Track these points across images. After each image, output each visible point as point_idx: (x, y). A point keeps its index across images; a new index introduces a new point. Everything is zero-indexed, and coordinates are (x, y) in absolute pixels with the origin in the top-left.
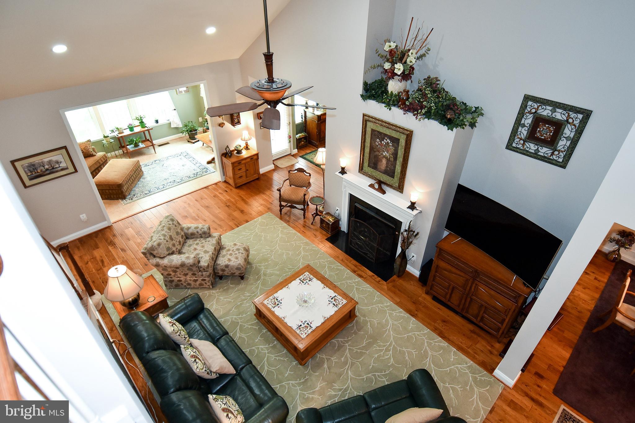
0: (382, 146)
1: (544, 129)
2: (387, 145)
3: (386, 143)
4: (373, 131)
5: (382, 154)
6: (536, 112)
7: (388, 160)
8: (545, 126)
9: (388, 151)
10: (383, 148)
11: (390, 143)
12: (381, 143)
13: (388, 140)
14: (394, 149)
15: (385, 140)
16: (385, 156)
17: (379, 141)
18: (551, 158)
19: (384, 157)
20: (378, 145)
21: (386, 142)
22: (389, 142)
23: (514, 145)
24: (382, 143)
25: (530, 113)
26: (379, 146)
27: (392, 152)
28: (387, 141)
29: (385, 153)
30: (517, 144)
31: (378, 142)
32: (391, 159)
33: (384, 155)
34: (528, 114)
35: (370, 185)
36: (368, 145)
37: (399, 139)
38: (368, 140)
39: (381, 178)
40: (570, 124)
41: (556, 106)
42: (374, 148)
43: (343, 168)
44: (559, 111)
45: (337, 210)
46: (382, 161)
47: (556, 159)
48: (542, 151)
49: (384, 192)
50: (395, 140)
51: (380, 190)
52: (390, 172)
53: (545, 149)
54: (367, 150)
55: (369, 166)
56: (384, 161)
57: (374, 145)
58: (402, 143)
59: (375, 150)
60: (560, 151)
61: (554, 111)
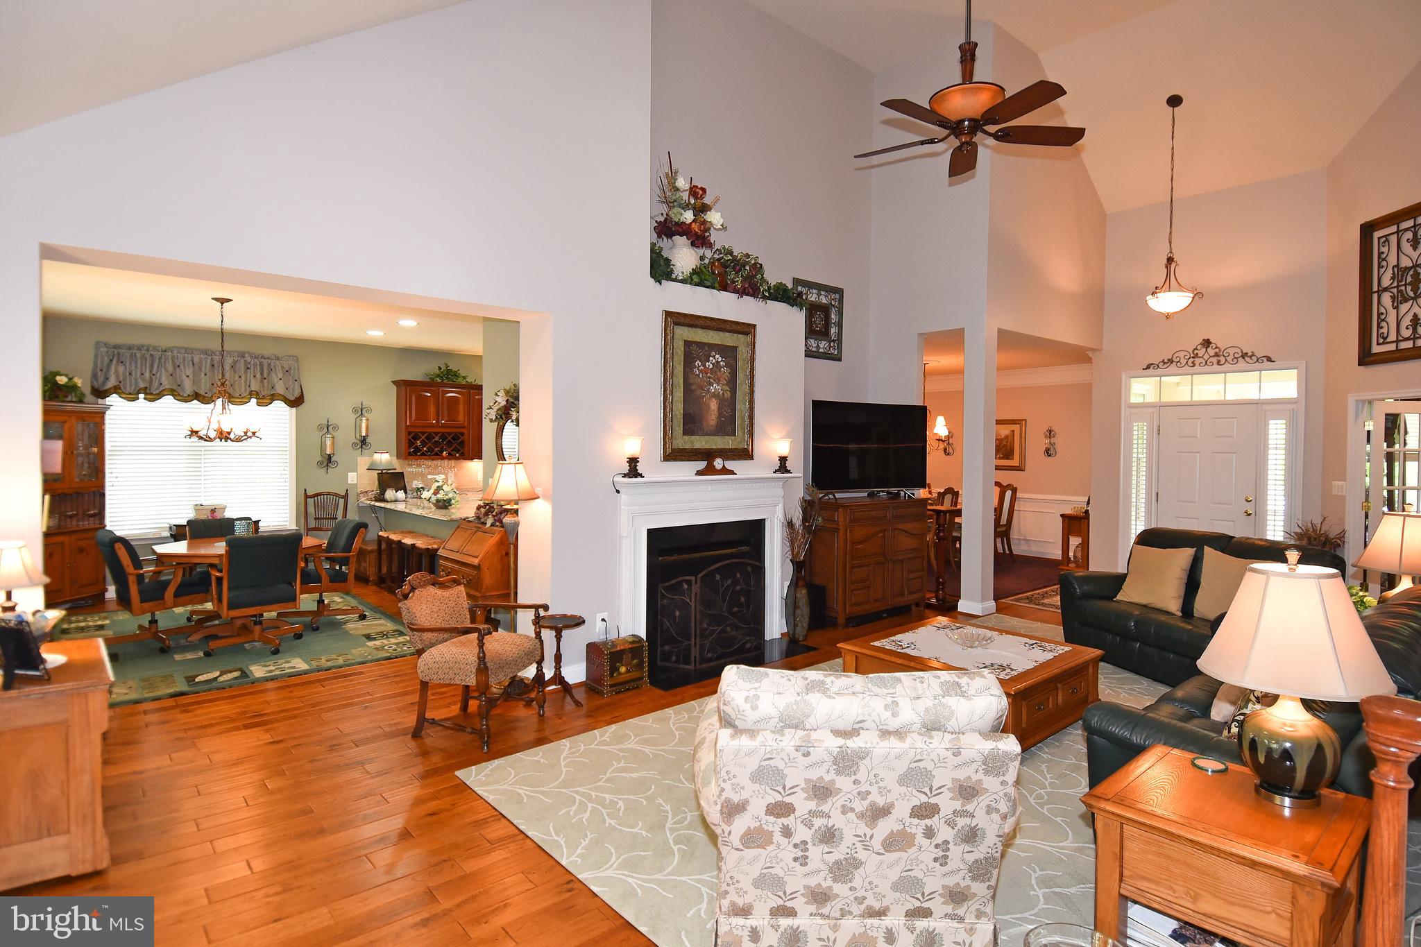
0: (707, 374)
1: (817, 318)
2: (717, 367)
3: (713, 364)
4: (688, 344)
5: (708, 391)
6: (807, 298)
7: (721, 400)
8: (817, 315)
9: (719, 380)
10: (710, 378)
11: (721, 361)
12: (704, 366)
13: (717, 356)
14: (729, 370)
15: (711, 358)
16: (714, 392)
17: (700, 364)
18: (829, 352)
19: (714, 395)
20: (699, 375)
21: (714, 361)
22: (720, 359)
24: (707, 366)
26: (701, 376)
27: (727, 378)
28: (715, 359)
29: (715, 385)
31: (699, 367)
32: (726, 395)
33: (713, 390)
35: (699, 473)
36: (679, 380)
37: (736, 348)
38: (679, 369)
39: (714, 447)
40: (833, 306)
41: (820, 287)
42: (692, 385)
43: (633, 461)
44: (823, 293)
45: (603, 620)
46: (709, 408)
47: (833, 352)
48: (821, 346)
49: (732, 473)
50: (729, 352)
51: (725, 471)
52: (727, 425)
53: (823, 343)
54: (679, 394)
55: (687, 432)
56: (714, 405)
57: (691, 376)
58: (743, 353)
59: (693, 387)
60: (834, 341)
61: (819, 295)
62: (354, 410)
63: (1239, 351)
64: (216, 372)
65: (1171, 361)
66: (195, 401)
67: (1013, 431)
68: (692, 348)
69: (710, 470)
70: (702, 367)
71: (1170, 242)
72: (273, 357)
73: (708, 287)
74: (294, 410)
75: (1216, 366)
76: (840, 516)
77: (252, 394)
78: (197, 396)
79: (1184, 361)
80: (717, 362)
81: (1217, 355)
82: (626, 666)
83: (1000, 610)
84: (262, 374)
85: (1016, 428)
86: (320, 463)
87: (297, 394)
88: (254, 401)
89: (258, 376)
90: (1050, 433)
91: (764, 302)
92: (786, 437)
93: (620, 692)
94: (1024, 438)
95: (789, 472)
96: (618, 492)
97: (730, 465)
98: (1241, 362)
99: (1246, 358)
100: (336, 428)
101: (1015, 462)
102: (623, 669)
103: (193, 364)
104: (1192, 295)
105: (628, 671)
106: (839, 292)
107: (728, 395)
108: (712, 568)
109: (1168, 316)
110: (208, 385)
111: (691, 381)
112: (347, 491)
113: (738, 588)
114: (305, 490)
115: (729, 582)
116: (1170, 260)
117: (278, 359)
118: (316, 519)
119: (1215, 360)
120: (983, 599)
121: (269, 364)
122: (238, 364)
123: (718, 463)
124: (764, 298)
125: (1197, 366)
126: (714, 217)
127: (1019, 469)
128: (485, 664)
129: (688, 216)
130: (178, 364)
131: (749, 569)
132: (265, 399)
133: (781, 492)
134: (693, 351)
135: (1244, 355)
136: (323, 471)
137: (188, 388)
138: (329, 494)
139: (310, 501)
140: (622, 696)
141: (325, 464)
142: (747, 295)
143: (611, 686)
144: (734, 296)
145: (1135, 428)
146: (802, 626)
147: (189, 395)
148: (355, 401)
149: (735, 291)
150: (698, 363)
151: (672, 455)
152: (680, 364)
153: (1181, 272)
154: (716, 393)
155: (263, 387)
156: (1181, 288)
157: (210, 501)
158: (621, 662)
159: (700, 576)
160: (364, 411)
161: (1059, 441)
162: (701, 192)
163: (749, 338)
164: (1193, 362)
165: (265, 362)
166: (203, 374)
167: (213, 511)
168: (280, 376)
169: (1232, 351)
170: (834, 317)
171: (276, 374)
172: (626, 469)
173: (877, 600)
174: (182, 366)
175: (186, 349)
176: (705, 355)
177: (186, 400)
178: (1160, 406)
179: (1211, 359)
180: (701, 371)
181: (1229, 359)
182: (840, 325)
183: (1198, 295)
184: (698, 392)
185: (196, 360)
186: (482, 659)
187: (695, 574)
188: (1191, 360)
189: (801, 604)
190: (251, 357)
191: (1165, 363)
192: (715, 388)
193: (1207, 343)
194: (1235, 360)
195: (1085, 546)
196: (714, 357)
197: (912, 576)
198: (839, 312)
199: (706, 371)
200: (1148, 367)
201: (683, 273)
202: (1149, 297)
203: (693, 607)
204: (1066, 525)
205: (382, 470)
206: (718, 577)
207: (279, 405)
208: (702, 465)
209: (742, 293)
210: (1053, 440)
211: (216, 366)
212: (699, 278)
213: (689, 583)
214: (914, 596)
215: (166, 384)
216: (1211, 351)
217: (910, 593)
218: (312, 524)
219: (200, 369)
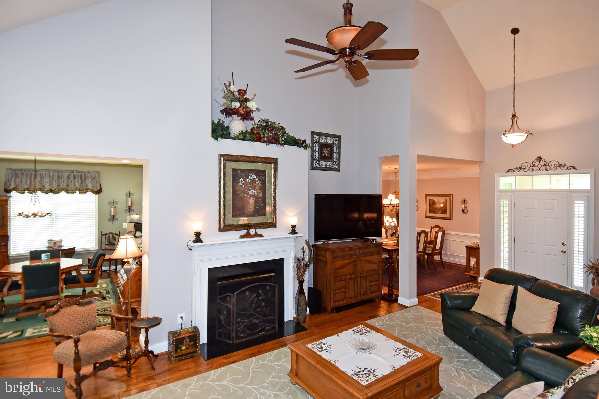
0: (247, 185)
1: (325, 150)
2: (253, 181)
3: (251, 180)
4: (234, 170)
5: (248, 194)
6: (319, 141)
7: (256, 198)
8: (325, 149)
9: (255, 188)
10: (249, 187)
11: (256, 178)
12: (245, 181)
13: (253, 176)
14: (261, 182)
15: (250, 177)
16: (252, 194)
17: (243, 180)
18: (333, 167)
19: (252, 196)
20: (242, 186)
21: (251, 178)
22: (255, 177)
23: (314, 166)
24: (247, 181)
25: (316, 142)
26: (243, 186)
27: (260, 187)
28: (252, 177)
29: (252, 191)
30: (316, 164)
31: (242, 182)
32: (259, 195)
33: (251, 193)
34: (316, 143)
35: (242, 237)
36: (230, 189)
37: (265, 171)
38: (230, 184)
39: (252, 222)
40: (335, 144)
41: (327, 135)
42: (238, 191)
43: (198, 234)
44: (328, 138)
45: (182, 317)
46: (249, 202)
47: (335, 167)
48: (328, 164)
49: (261, 236)
50: (261, 174)
51: (257, 235)
52: (260, 211)
53: (329, 163)
54: (229, 196)
55: (234, 216)
56: (252, 201)
57: (237, 186)
58: (270, 173)
59: (239, 193)
60: (335, 162)
61: (326, 139)
62: (126, 195)
63: (557, 163)
64: (60, 179)
65: (520, 168)
66: (51, 193)
67: (446, 200)
68: (237, 172)
69: (248, 235)
70: (244, 182)
71: (514, 106)
72: (87, 172)
73: (248, 140)
74: (97, 195)
75: (545, 171)
76: (328, 255)
77: (76, 189)
78: (51, 191)
79: (527, 168)
80: (254, 179)
81: (545, 165)
82: (185, 346)
83: (420, 303)
84: (82, 179)
85: (448, 198)
86: (109, 219)
87: (98, 188)
88: (77, 192)
89: (80, 181)
90: (465, 201)
91: (282, 146)
92: (295, 215)
93: (182, 360)
94: (451, 204)
95: (297, 233)
96: (191, 249)
97: (259, 231)
98: (559, 170)
99: (561, 167)
100: (117, 203)
101: (447, 215)
102: (184, 348)
103: (50, 176)
104: (526, 135)
105: (187, 348)
106: (339, 137)
107: (261, 195)
108: (244, 288)
109: (513, 146)
110: (56, 186)
111: (237, 189)
112: (120, 232)
113: (260, 298)
114: (102, 232)
115: (255, 295)
116: (514, 116)
117: (89, 172)
118: (106, 245)
119: (544, 168)
120: (410, 297)
121: (85, 176)
122: (70, 176)
123: (252, 231)
124: (282, 144)
125: (534, 171)
126: (252, 105)
127: (450, 219)
128: (79, 357)
129: (237, 105)
130: (43, 176)
131: (268, 288)
132: (83, 191)
133: (294, 244)
134: (236, 174)
135: (560, 166)
136: (111, 223)
137: (47, 187)
138: (112, 233)
139: (104, 237)
140: (181, 363)
141: (112, 219)
142: (272, 143)
143: (176, 357)
144: (264, 144)
145: (502, 203)
146: (302, 315)
147: (48, 191)
148: (126, 191)
149: (264, 142)
150: (241, 180)
151: (225, 228)
152: (230, 181)
153: (521, 122)
154: (253, 195)
155: (83, 186)
156: (520, 130)
157: (55, 238)
158: (182, 344)
159: (236, 293)
160: (131, 195)
161: (469, 205)
162: (243, 92)
163: (273, 165)
164: (532, 169)
165: (83, 175)
166: (54, 181)
167: (55, 243)
168: (90, 180)
169: (553, 163)
170: (335, 149)
171: (88, 180)
172: (194, 238)
173: (350, 298)
174: (44, 177)
175: (46, 170)
176: (246, 176)
177: (47, 193)
178: (516, 192)
179: (542, 167)
180: (243, 184)
181: (552, 167)
182: (339, 154)
183: (530, 134)
184: (242, 195)
185: (51, 175)
186: (77, 353)
187: (233, 293)
188: (531, 167)
189: (301, 304)
190: (77, 172)
191: (517, 169)
192: (252, 192)
193: (540, 159)
194: (555, 168)
195: (478, 263)
196: (252, 176)
197: (372, 284)
198: (338, 148)
199: (246, 184)
200: (509, 171)
201: (234, 134)
202: (502, 136)
203: (232, 310)
204: (469, 252)
205: (135, 223)
206: (247, 293)
207: (89, 194)
208: (244, 232)
209: (269, 142)
210: (466, 205)
211: (60, 177)
212: (243, 136)
213: (230, 296)
214: (374, 294)
215: (38, 185)
216: (542, 163)
217: (372, 293)
218: (104, 247)
219: (53, 178)
